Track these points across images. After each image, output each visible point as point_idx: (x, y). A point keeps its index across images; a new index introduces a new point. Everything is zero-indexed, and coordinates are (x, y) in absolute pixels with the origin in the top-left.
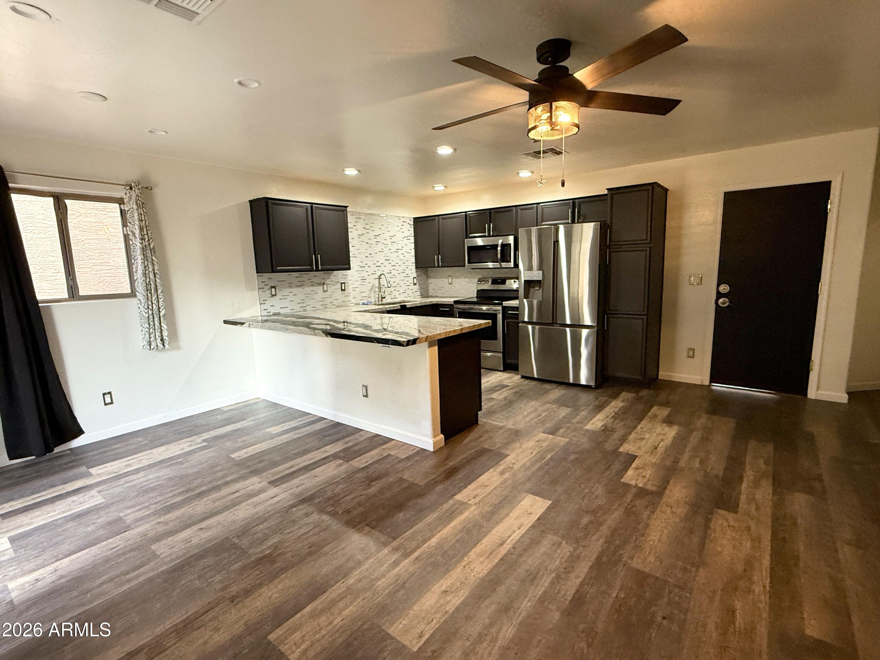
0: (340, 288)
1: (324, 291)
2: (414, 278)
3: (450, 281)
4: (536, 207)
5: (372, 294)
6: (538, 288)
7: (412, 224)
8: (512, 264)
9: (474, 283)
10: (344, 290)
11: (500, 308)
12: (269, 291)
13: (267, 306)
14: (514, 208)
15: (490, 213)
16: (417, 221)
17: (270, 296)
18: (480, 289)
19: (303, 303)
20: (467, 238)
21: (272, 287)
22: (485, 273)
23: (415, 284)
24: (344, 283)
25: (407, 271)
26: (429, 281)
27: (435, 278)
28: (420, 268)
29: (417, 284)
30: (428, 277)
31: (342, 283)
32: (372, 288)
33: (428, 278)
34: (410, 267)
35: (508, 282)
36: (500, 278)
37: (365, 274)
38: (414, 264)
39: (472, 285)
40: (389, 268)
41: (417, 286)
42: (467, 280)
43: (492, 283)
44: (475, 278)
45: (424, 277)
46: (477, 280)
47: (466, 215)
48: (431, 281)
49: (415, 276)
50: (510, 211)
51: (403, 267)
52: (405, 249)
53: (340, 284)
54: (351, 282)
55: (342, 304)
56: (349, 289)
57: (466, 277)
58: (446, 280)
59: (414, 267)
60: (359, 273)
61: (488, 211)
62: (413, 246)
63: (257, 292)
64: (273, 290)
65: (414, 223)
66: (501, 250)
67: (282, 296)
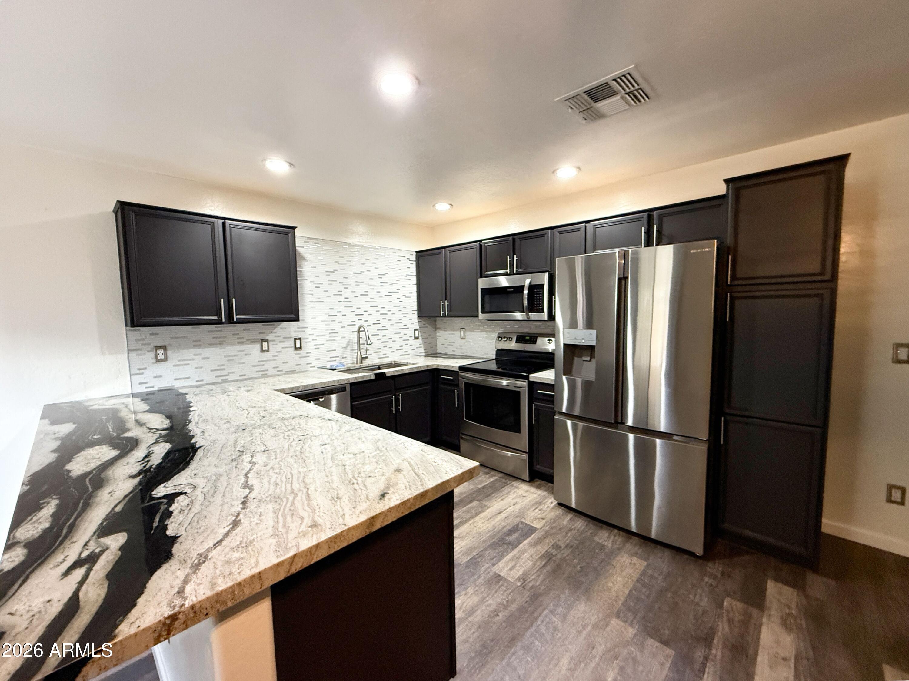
0: (293, 345)
1: (263, 351)
2: (415, 330)
3: (462, 335)
4: (583, 229)
5: (348, 353)
6: (588, 359)
7: (414, 259)
8: (545, 316)
9: (492, 339)
10: (300, 348)
11: (525, 384)
12: (152, 354)
13: (148, 375)
14: (549, 231)
15: (514, 240)
16: (420, 255)
17: (154, 361)
18: (500, 348)
19: (224, 369)
20: (481, 277)
21: (157, 348)
22: (508, 326)
23: (416, 338)
24: (300, 339)
25: (405, 321)
26: (438, 334)
27: (445, 329)
28: (425, 317)
29: (420, 338)
30: (436, 328)
31: (295, 339)
32: (348, 345)
33: (436, 330)
34: (409, 316)
35: (540, 340)
36: (528, 334)
37: (336, 326)
38: (416, 312)
39: (491, 341)
40: (376, 317)
41: (420, 341)
42: (484, 334)
43: (517, 341)
44: (493, 331)
45: (430, 328)
46: (495, 335)
47: (481, 245)
48: (440, 333)
49: (418, 327)
50: (543, 235)
51: (399, 315)
52: (403, 291)
53: (293, 340)
54: (311, 338)
55: (297, 368)
56: (308, 347)
57: (482, 331)
58: (458, 333)
59: (416, 316)
60: (326, 325)
61: (511, 238)
62: (415, 288)
63: (126, 355)
64: (160, 352)
65: (416, 258)
66: (529, 294)
67: (179, 361)
